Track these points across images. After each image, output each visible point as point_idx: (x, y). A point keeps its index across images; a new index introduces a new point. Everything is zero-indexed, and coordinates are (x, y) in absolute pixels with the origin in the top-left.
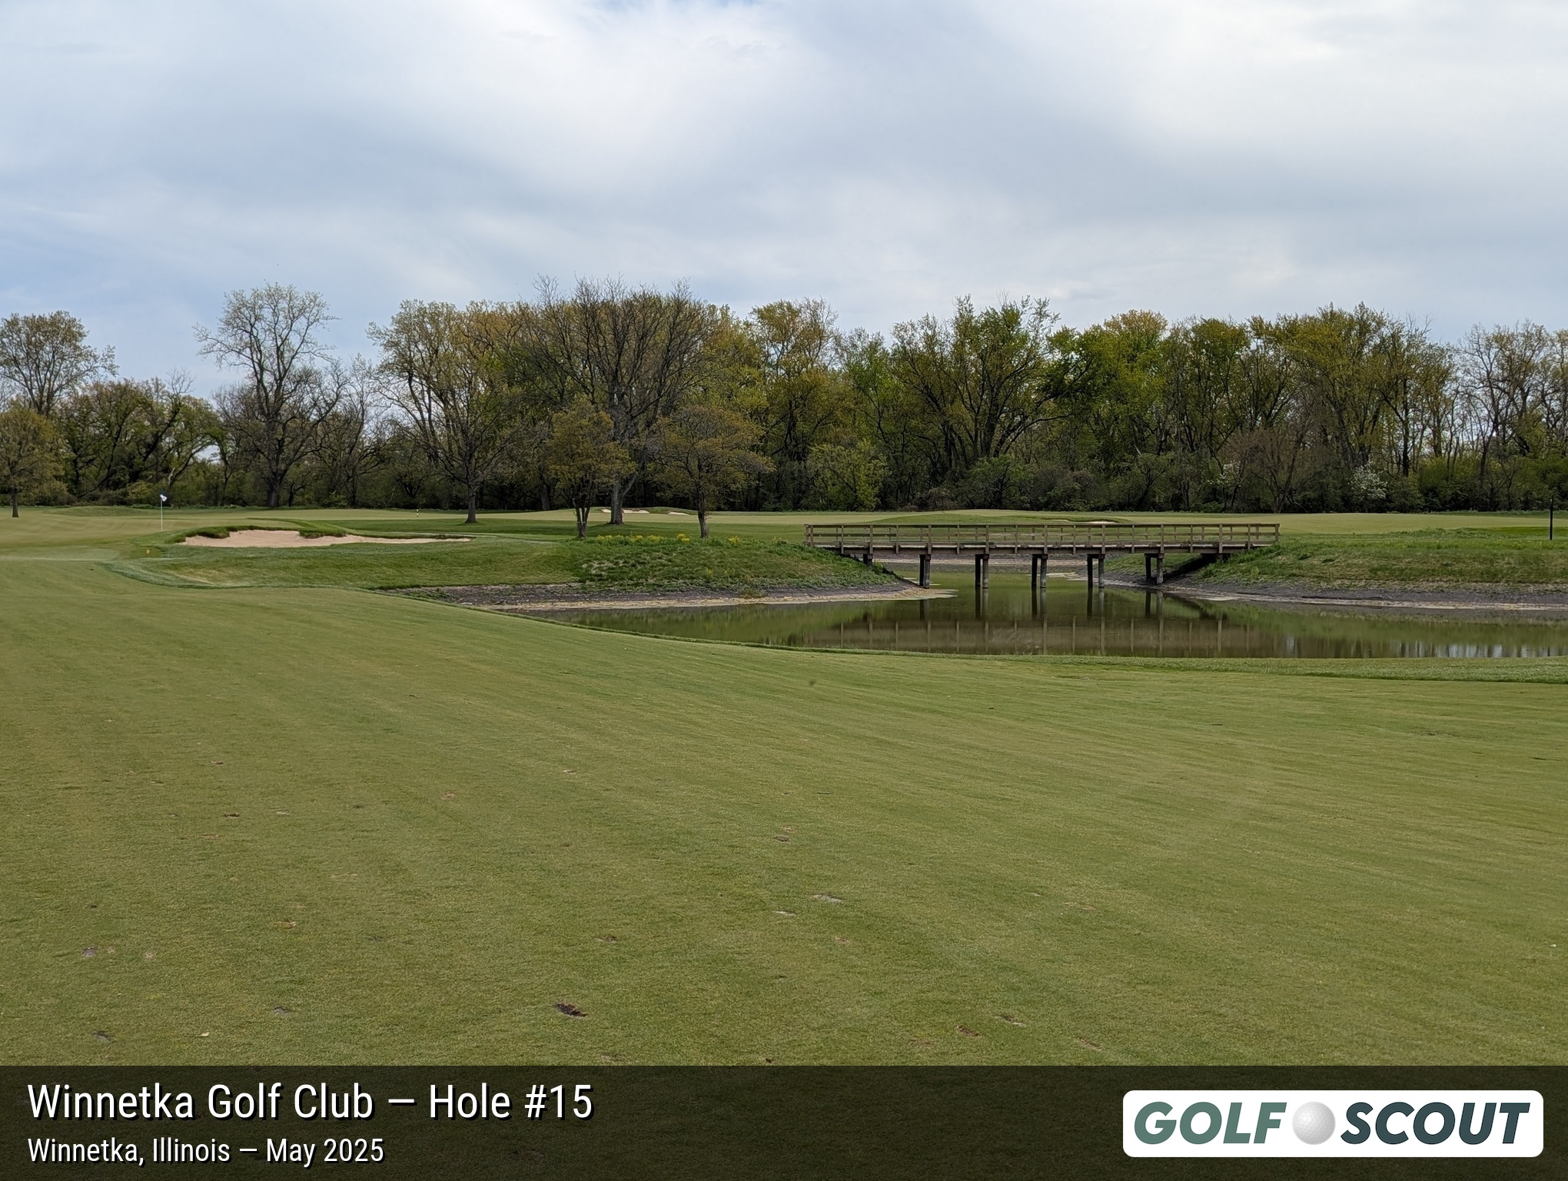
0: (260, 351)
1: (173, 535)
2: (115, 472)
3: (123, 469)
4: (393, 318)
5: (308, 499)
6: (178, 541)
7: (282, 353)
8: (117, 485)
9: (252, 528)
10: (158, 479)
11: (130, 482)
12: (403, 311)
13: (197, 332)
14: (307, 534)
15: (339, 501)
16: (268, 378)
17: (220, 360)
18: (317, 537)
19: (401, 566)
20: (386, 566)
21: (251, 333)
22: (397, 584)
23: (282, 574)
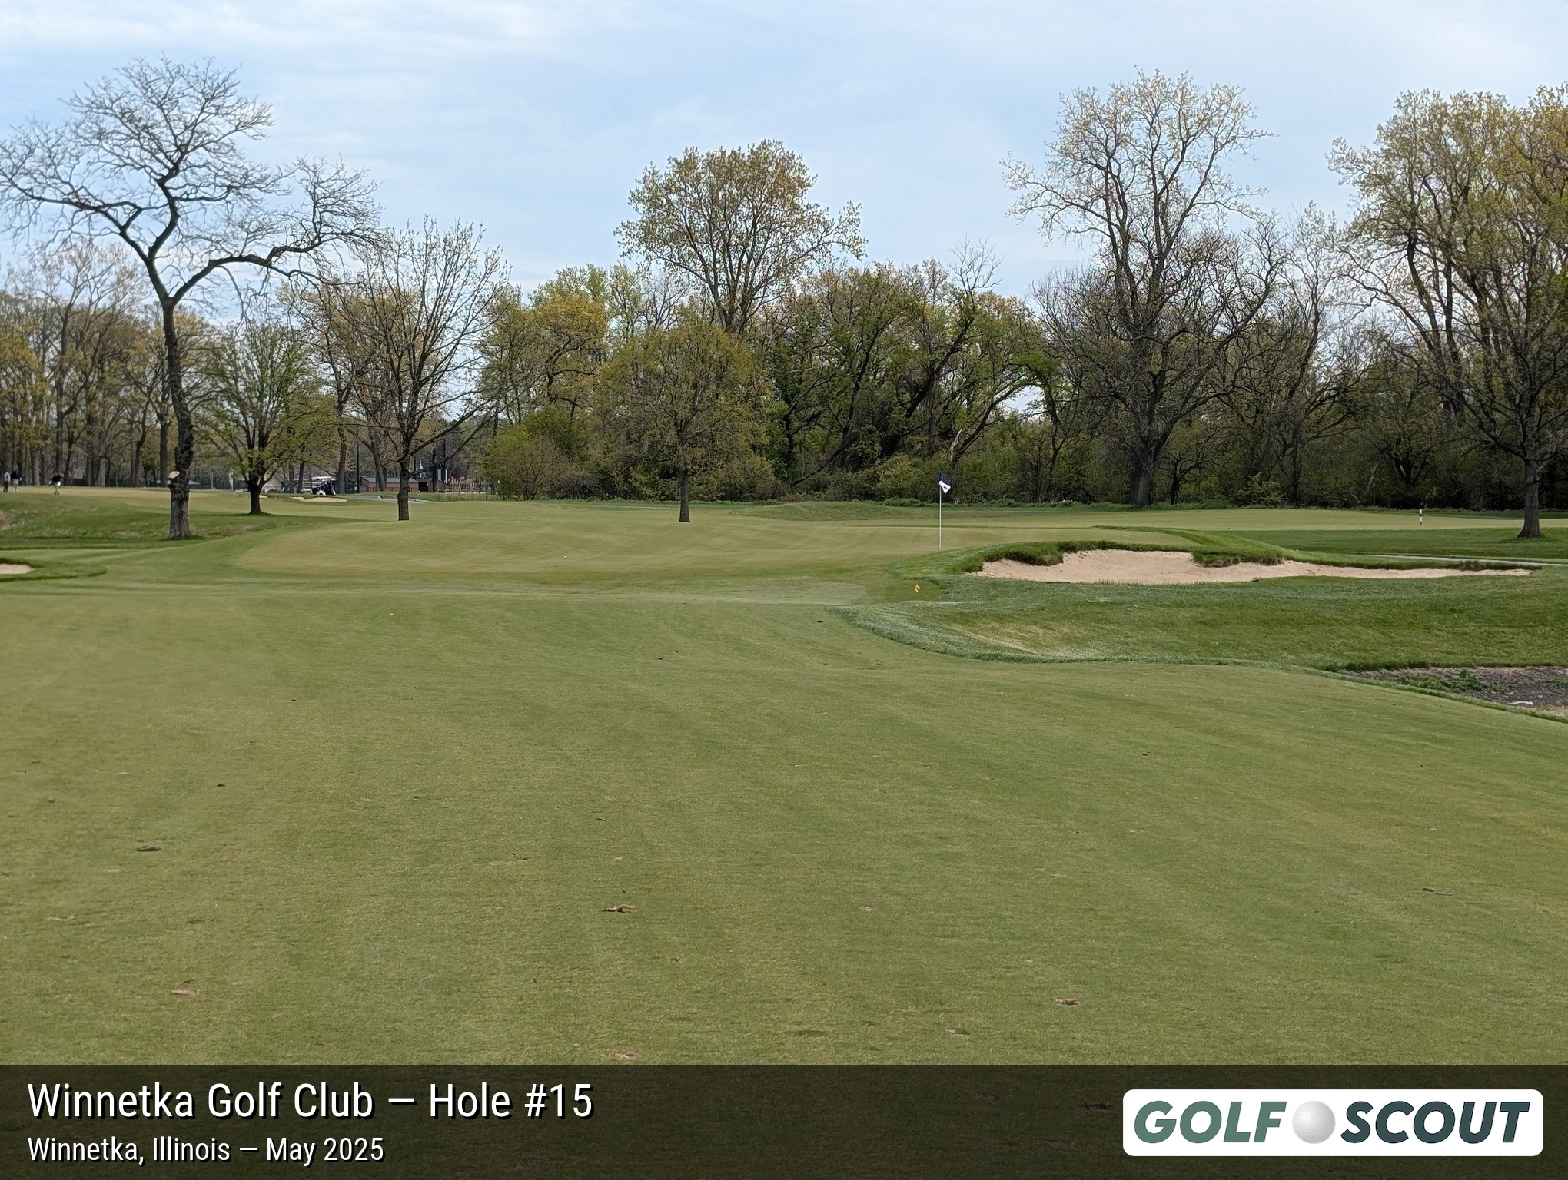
0: (1124, 204)
1: (961, 558)
2: (855, 438)
3: (871, 432)
4: (1380, 128)
5: (1208, 491)
6: (969, 570)
7: (1165, 207)
8: (860, 462)
9: (1103, 546)
10: (932, 450)
11: (881, 457)
12: (1400, 113)
13: (1008, 172)
14: (1207, 557)
15: (1266, 493)
16: (1137, 256)
17: (1048, 223)
18: (1226, 564)
19: (1391, 625)
20: (1361, 623)
21: (1107, 170)
22: (1381, 661)
23: (1160, 636)
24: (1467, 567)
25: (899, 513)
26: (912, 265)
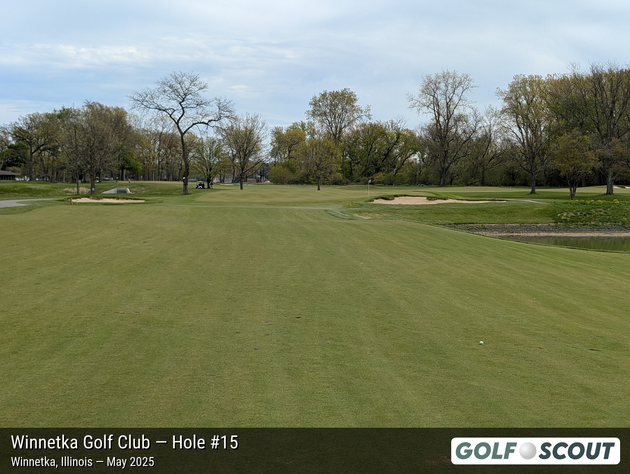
0: (438, 106)
1: (369, 199)
2: (368, 168)
3: (372, 167)
4: (509, 84)
5: (460, 182)
6: (370, 201)
7: (449, 106)
8: (369, 174)
9: (405, 196)
10: (388, 171)
11: (375, 173)
12: (514, 80)
13: (408, 97)
14: (429, 198)
15: (476, 183)
16: (441, 119)
17: (419, 110)
18: (434, 200)
19: (467, 214)
20: (460, 213)
21: (434, 96)
22: (463, 222)
23: (409, 216)
24: (493, 200)
25: (378, 188)
26: (386, 121)
